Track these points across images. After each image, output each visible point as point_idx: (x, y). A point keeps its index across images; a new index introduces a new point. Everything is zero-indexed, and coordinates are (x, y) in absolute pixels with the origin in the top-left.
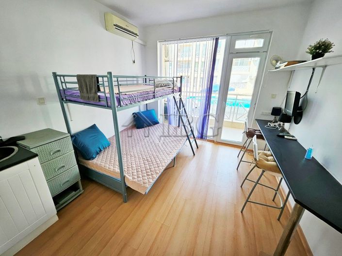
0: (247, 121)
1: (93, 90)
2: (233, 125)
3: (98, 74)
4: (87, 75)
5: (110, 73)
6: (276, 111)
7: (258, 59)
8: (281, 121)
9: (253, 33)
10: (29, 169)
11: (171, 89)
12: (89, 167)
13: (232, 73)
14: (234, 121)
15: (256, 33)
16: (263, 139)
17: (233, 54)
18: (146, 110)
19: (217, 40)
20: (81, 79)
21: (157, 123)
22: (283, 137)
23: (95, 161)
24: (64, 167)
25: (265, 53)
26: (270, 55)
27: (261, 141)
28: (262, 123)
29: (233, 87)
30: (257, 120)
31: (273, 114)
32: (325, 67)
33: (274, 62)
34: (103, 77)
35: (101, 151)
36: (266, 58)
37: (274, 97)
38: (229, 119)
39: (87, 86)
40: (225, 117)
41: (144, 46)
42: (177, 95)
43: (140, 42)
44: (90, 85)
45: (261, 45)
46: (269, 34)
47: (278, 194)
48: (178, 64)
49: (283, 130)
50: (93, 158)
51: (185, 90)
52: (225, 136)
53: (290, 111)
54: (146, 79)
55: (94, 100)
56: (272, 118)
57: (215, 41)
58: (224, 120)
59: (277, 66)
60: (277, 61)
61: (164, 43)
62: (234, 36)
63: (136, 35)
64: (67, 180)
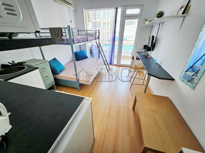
0: (132, 52)
1: (60, 36)
2: (126, 57)
3: (62, 27)
4: (56, 28)
5: (69, 26)
6: (145, 47)
7: (137, 20)
8: (147, 51)
9: (135, 5)
10: (36, 74)
11: (94, 37)
12: (58, 78)
13: (125, 30)
14: (127, 55)
15: (137, 5)
16: (139, 60)
17: (125, 17)
18: (80, 51)
19: (117, 9)
20: (52, 30)
21: (87, 57)
22: (147, 57)
23: (60, 75)
24: (47, 76)
25: (140, 17)
26: (143, 18)
27: (138, 61)
28: (139, 53)
29: (126, 38)
30: (137, 52)
31: (144, 48)
32: (163, 23)
33: (144, 21)
34: (65, 28)
35: (62, 71)
36: (141, 20)
37: (145, 40)
38: (124, 54)
39: (56, 34)
40: (122, 53)
41: (75, 12)
42: (97, 41)
43: (73, 9)
44: (57, 33)
45: (139, 12)
46: (143, 6)
47: (145, 81)
48: (96, 23)
49: (148, 55)
50: (59, 74)
51: (101, 39)
52: (122, 62)
53: (150, 45)
54: (79, 33)
55: (60, 41)
56: (144, 50)
57: (116, 9)
58: (122, 55)
59: (145, 24)
60: (146, 21)
61: (88, 10)
62: (125, 7)
63: (71, 4)
64: (49, 83)
